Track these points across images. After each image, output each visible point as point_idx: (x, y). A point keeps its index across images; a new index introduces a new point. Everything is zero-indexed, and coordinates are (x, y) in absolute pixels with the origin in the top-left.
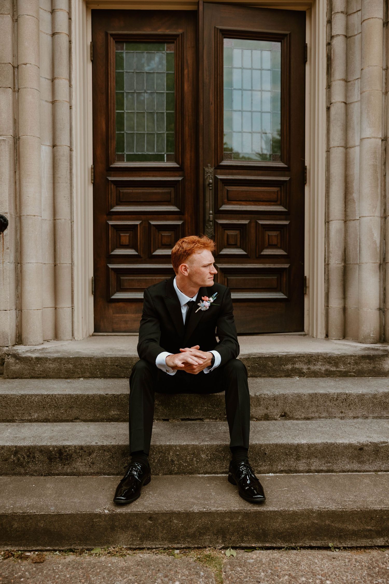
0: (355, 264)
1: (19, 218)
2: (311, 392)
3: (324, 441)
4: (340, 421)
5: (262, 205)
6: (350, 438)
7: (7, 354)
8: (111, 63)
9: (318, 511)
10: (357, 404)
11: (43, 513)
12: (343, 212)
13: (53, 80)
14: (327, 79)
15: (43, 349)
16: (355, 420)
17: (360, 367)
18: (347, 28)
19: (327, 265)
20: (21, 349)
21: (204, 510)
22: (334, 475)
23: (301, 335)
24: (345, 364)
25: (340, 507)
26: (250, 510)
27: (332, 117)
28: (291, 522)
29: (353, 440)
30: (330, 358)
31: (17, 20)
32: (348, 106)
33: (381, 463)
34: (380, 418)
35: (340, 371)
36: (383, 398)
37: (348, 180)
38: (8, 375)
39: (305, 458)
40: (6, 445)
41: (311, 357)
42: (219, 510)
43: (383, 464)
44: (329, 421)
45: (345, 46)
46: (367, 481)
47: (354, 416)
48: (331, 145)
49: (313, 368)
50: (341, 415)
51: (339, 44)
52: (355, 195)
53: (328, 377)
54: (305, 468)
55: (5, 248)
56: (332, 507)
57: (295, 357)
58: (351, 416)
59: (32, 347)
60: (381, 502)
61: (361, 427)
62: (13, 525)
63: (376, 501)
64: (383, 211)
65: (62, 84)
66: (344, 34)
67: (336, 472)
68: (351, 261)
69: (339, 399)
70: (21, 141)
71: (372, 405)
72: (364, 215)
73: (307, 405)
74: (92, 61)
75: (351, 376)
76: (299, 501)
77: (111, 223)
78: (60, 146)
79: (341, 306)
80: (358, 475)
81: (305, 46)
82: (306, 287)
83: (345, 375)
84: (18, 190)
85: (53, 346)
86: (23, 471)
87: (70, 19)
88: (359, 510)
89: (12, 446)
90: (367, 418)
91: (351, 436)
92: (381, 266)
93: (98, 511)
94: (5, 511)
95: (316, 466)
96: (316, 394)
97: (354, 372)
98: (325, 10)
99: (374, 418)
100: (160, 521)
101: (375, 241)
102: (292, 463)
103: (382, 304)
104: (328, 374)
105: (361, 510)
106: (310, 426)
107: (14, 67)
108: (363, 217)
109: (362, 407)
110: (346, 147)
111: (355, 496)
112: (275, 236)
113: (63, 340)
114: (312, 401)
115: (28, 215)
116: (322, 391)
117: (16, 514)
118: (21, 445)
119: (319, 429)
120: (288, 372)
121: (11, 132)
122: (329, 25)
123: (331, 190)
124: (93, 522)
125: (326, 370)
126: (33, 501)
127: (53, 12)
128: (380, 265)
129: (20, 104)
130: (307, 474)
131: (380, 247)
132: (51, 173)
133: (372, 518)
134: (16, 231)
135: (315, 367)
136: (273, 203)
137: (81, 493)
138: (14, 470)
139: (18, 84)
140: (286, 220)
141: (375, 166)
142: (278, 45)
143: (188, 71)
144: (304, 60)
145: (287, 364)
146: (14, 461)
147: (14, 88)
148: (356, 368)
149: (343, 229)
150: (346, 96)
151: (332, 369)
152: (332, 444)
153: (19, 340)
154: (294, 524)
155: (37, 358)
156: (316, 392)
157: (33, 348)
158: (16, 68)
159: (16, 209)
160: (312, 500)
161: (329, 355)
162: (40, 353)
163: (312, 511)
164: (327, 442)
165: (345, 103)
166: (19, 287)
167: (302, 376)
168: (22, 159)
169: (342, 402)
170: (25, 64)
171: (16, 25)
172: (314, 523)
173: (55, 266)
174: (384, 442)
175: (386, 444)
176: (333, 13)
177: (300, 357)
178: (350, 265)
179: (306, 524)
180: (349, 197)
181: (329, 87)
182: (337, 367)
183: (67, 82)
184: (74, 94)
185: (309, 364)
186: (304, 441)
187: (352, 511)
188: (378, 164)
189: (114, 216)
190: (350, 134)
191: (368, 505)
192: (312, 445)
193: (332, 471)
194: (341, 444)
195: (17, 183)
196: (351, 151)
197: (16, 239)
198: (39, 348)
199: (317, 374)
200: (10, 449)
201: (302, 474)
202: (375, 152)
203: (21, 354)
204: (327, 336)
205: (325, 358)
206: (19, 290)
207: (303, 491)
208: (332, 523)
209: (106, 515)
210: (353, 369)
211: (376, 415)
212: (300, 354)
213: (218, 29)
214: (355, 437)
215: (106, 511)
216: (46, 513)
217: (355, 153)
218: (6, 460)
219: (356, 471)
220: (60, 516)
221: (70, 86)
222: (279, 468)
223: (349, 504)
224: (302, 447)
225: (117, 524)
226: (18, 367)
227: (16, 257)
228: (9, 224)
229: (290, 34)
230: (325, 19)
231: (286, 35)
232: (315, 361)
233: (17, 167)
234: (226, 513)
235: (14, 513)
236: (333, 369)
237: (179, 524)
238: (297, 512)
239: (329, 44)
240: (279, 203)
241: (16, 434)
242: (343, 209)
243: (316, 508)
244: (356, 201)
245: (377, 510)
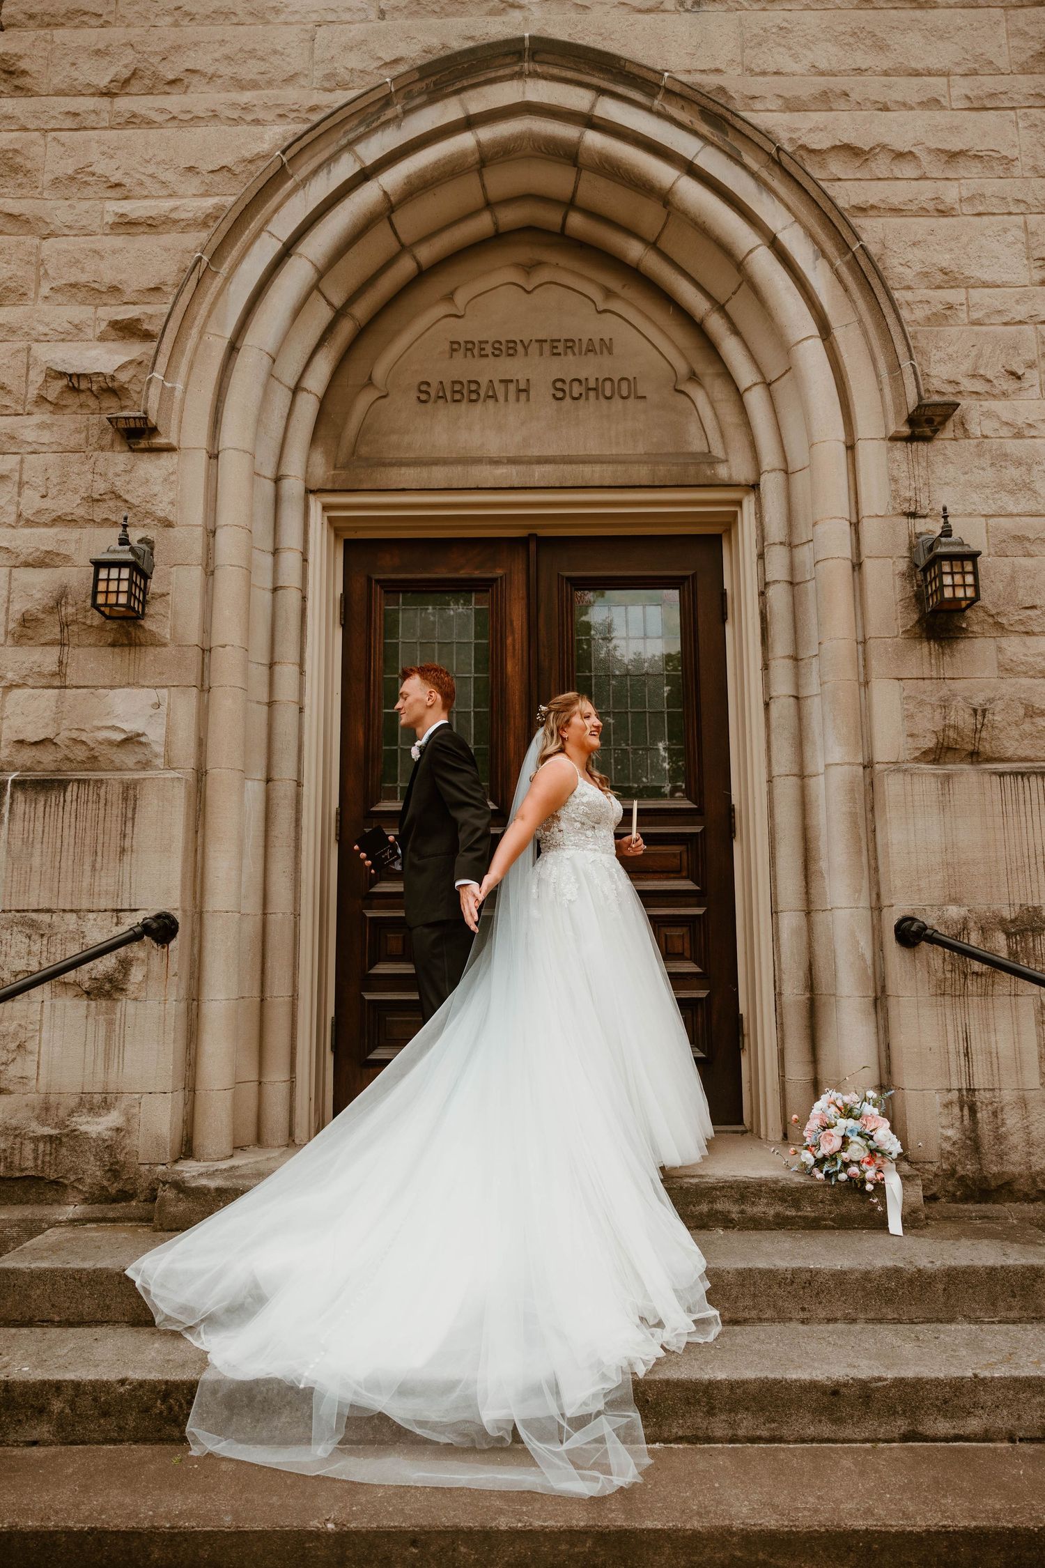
0: (830, 995)
1: (199, 915)
2: (741, 1265)
3: (762, 1375)
4: (801, 1327)
5: (653, 879)
6: (815, 1368)
7: (163, 1182)
8: (375, 629)
9: (742, 1530)
10: (833, 1293)
11: (209, 1529)
12: (804, 896)
13: (271, 665)
14: (763, 653)
15: (232, 1168)
16: (831, 1327)
17: (844, 1210)
18: (792, 568)
19: (778, 995)
20: (190, 1170)
21: (520, 1525)
22: (783, 1449)
23: (736, 1132)
24: (813, 1203)
25: (786, 1523)
26: (608, 1527)
27: (774, 723)
28: (689, 1554)
29: (819, 1372)
30: (783, 1189)
31: (212, 573)
32: (802, 701)
33: (876, 1424)
34: (880, 1321)
35: (805, 1218)
36: (884, 1280)
37: (809, 836)
38: (161, 1225)
39: (726, 1410)
40: (148, 1378)
41: (745, 1188)
42: (547, 1527)
43: (880, 1426)
44: (778, 1327)
45: (791, 598)
46: (847, 1463)
47: (828, 1316)
48: (775, 773)
49: (750, 1210)
50: (802, 1315)
51: (779, 597)
52: (823, 865)
53: (780, 1229)
54: (725, 1432)
55: (171, 973)
56: (771, 1522)
57: (715, 1189)
58: (822, 1316)
59: (211, 1163)
60: (869, 1512)
61: (839, 1343)
62: (150, 1555)
63: (858, 1510)
64: (874, 896)
65: (287, 673)
66: (788, 579)
67: (788, 1442)
68: (823, 988)
69: (796, 1281)
70: (209, 778)
71: (863, 1293)
72: (839, 905)
73: (734, 1293)
74: (343, 626)
75: (826, 1228)
76: (705, 1507)
77: (370, 914)
78: (280, 780)
79: (809, 1077)
80: (830, 1448)
81: (723, 594)
82: (743, 1036)
83: (814, 1225)
84: (199, 865)
85: (251, 1160)
86: (178, 1434)
87: (305, 560)
88: (823, 1530)
89: (159, 1382)
90: (854, 1321)
91: (816, 1365)
92: (879, 1001)
93: (314, 1524)
94: (137, 1523)
95: (746, 1428)
96: (750, 1270)
97: (833, 1220)
98: (754, 537)
99: (868, 1321)
100: (432, 1549)
101: (863, 955)
102: (700, 1421)
103: (885, 1076)
104: (781, 1224)
105: (827, 1531)
106: (739, 1340)
107: (203, 650)
108: (837, 908)
109: (843, 1299)
110: (802, 776)
111: (819, 1498)
112: (679, 936)
113: (272, 1147)
114: (743, 1286)
115: (216, 912)
116: (762, 1264)
117: (158, 1529)
118: (177, 1378)
119: (756, 1346)
120: (702, 1219)
121: (191, 763)
122: (761, 561)
123: (778, 855)
124: (304, 1548)
125: (777, 1215)
126: (193, 1500)
127: (276, 552)
128: (876, 999)
129: (211, 713)
130: (730, 1446)
131: (874, 965)
132: (262, 828)
133: (850, 1549)
134: (193, 939)
135: (755, 1210)
136: (672, 875)
137: (286, 1483)
138: (159, 1431)
139: (209, 678)
140: (699, 905)
141: (853, 816)
142: (674, 595)
143: (514, 640)
144: (724, 619)
145: (699, 1203)
146: (161, 1412)
147: (202, 685)
148: (836, 1210)
149: (805, 928)
150: (797, 686)
151: (788, 1213)
152: (776, 1382)
153: (187, 1149)
154: (696, 1558)
155: (218, 1190)
156: (750, 1266)
157: (213, 1166)
158: (206, 651)
159: (195, 898)
160: (732, 1506)
161: (781, 1184)
162: (226, 1179)
163: (729, 1531)
164: (767, 1378)
165: (797, 698)
166: (193, 1046)
167: (729, 1228)
168: (209, 809)
169: (804, 1288)
170: (223, 647)
171: (211, 581)
172: (734, 1556)
173: (262, 1000)
174: (880, 1379)
175: (885, 1383)
176: (766, 544)
177: (723, 1187)
178: (822, 997)
179: (719, 1558)
180: (813, 868)
181: (766, 667)
182: (798, 1209)
183: (296, 668)
184: (308, 685)
185: (743, 1203)
186: (721, 1376)
187: (809, 1532)
188: (858, 811)
189: (375, 901)
190: (808, 753)
191: (842, 1519)
192: (738, 1383)
193: (781, 1440)
194: (796, 1381)
195: (199, 852)
196: (812, 782)
197: (192, 954)
198: (224, 1167)
199: (760, 1224)
200: (156, 1387)
201: (720, 1445)
202: (852, 790)
203: (188, 1182)
204: (785, 1136)
205: (774, 1191)
206: (193, 1052)
207: (717, 1485)
208: (771, 1557)
209: (329, 1534)
210: (830, 1213)
211: (872, 1315)
212: (726, 1182)
213: (563, 577)
214: (825, 1367)
215: (330, 1526)
216: (216, 1529)
217: (818, 786)
218: (147, 1410)
219: (829, 1440)
220: (240, 1536)
221: (302, 673)
222: (674, 1431)
223: (805, 1516)
224: (718, 1388)
225: (349, 1553)
226: (182, 1207)
227: (189, 989)
228: (180, 930)
229: (694, 576)
230: (755, 552)
231: (686, 578)
232: (755, 1197)
233: (200, 823)
234: (561, 1533)
235: (154, 1527)
236: (791, 1212)
237: (470, 1555)
238: (699, 1532)
239: (762, 594)
240: (684, 874)
241: (169, 1354)
242: (803, 890)
243: (737, 1524)
244: (825, 875)
245: (859, 1531)
